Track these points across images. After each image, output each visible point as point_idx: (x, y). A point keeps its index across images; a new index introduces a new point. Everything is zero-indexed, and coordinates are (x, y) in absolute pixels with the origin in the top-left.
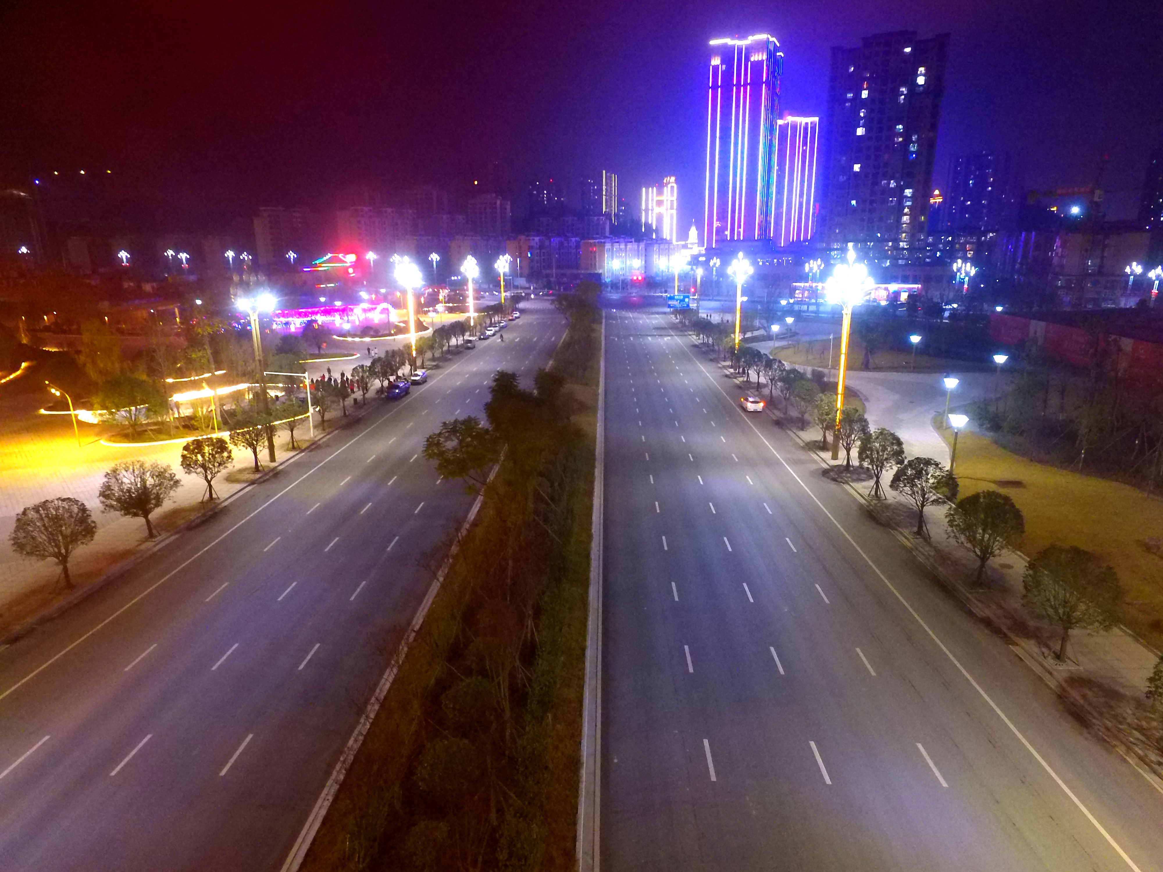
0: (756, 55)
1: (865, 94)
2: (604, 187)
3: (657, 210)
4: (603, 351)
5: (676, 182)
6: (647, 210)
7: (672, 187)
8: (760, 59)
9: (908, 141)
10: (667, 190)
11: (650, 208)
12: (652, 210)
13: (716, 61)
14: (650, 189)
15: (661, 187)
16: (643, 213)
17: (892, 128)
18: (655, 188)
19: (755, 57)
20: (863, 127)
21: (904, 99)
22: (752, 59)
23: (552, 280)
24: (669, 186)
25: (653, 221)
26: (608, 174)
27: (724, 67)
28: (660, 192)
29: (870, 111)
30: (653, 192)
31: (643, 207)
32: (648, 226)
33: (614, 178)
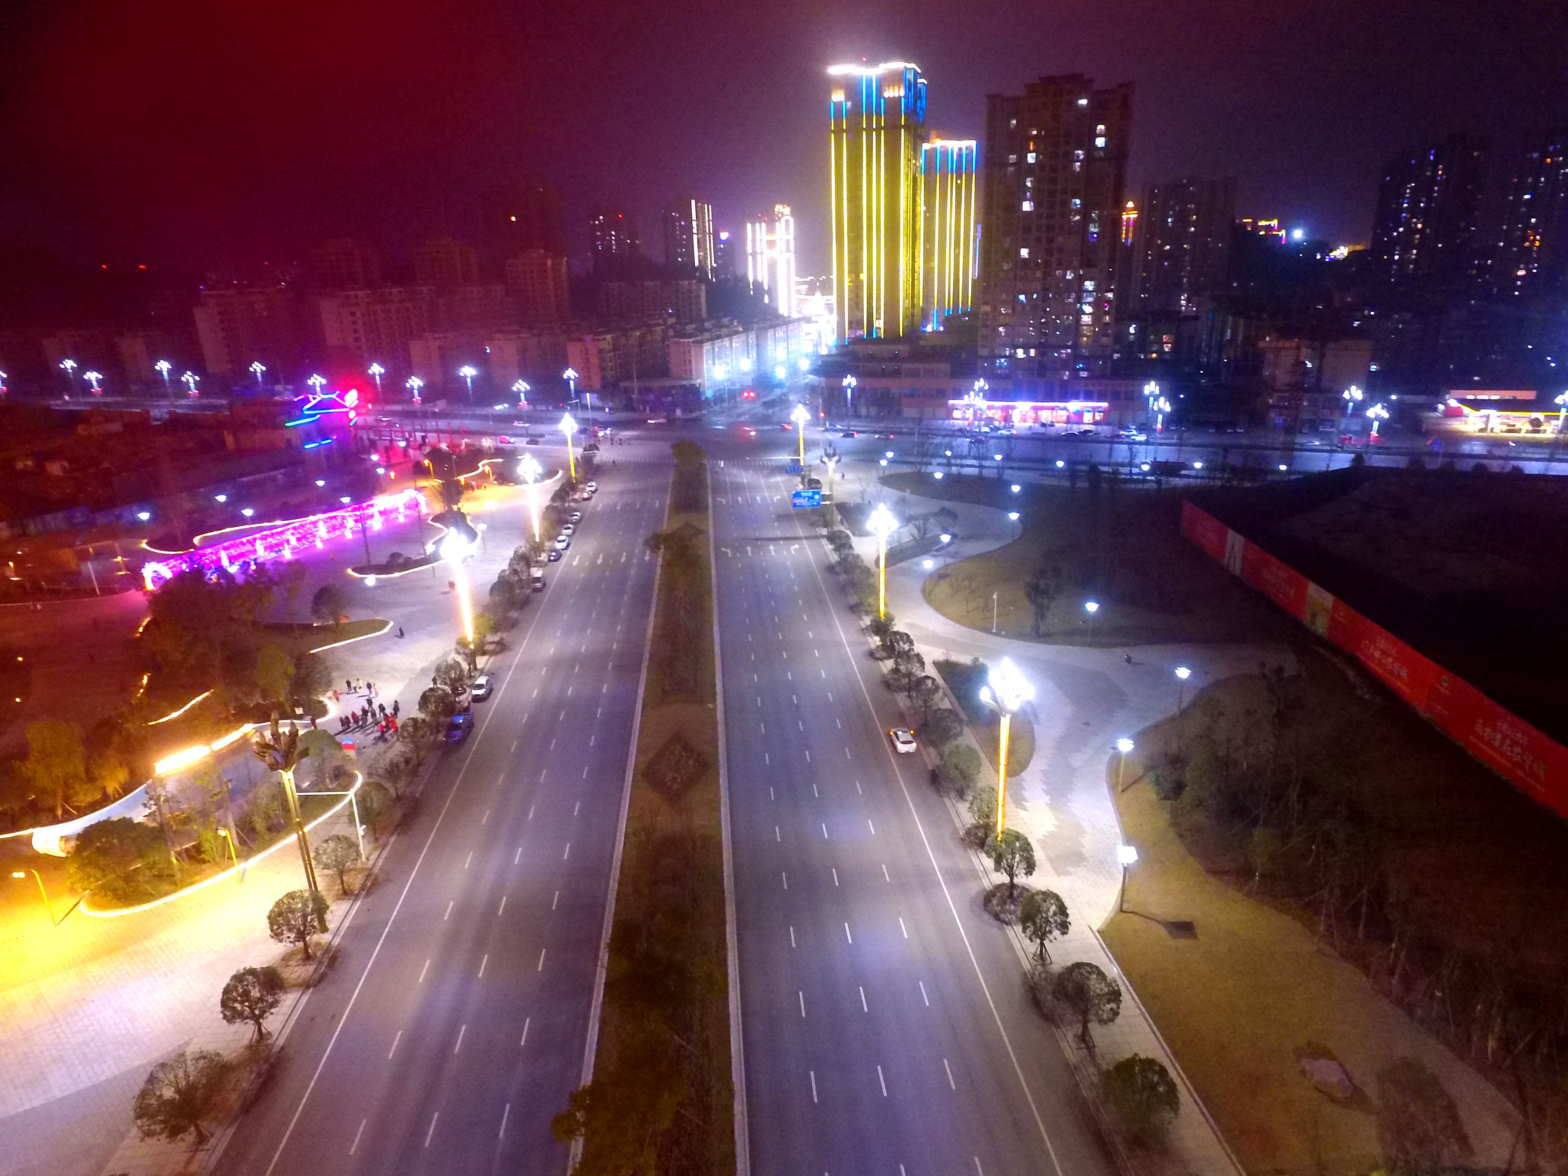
0: (891, 90)
1: (1031, 158)
2: (694, 224)
3: (768, 254)
4: (714, 595)
5: (793, 213)
6: (754, 255)
7: (787, 222)
8: (897, 96)
9: (1086, 220)
10: (780, 226)
11: (758, 250)
12: (762, 253)
13: (838, 96)
14: (757, 225)
15: (771, 220)
16: (750, 258)
17: (1066, 203)
18: (764, 224)
19: (891, 93)
20: (1029, 200)
21: (1080, 167)
22: (886, 94)
23: (635, 396)
24: (783, 220)
25: (763, 277)
26: (699, 204)
27: (849, 104)
28: (771, 230)
29: (1037, 182)
30: (761, 228)
31: (749, 249)
32: (758, 285)
33: (708, 210)
